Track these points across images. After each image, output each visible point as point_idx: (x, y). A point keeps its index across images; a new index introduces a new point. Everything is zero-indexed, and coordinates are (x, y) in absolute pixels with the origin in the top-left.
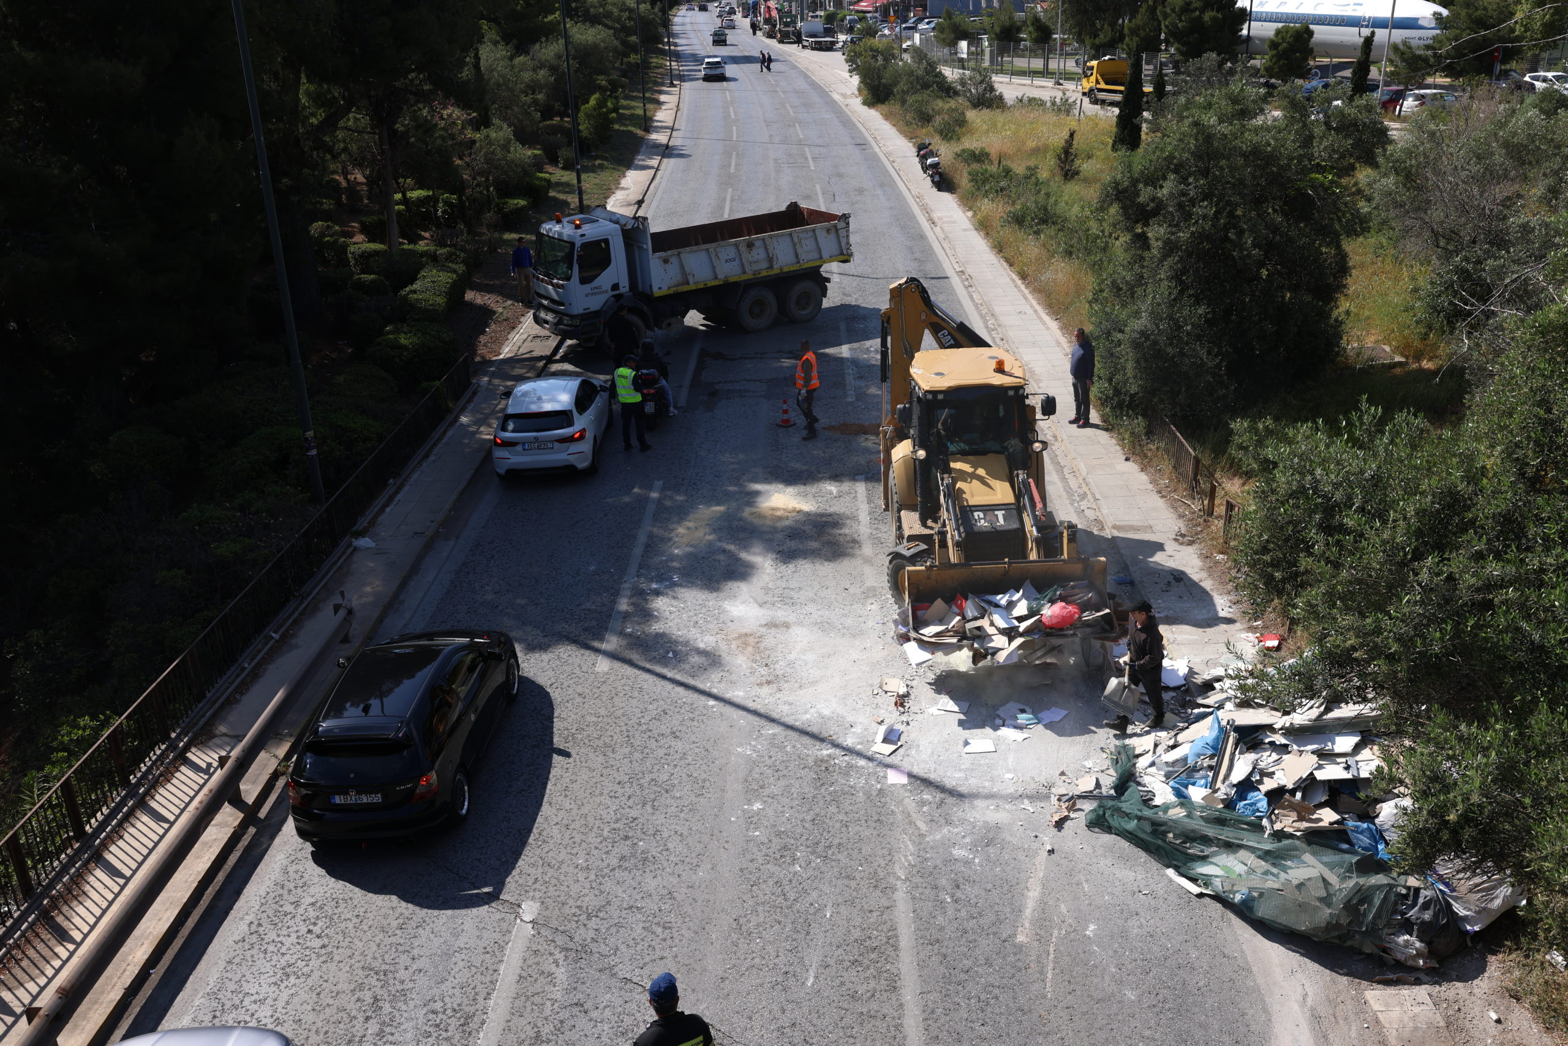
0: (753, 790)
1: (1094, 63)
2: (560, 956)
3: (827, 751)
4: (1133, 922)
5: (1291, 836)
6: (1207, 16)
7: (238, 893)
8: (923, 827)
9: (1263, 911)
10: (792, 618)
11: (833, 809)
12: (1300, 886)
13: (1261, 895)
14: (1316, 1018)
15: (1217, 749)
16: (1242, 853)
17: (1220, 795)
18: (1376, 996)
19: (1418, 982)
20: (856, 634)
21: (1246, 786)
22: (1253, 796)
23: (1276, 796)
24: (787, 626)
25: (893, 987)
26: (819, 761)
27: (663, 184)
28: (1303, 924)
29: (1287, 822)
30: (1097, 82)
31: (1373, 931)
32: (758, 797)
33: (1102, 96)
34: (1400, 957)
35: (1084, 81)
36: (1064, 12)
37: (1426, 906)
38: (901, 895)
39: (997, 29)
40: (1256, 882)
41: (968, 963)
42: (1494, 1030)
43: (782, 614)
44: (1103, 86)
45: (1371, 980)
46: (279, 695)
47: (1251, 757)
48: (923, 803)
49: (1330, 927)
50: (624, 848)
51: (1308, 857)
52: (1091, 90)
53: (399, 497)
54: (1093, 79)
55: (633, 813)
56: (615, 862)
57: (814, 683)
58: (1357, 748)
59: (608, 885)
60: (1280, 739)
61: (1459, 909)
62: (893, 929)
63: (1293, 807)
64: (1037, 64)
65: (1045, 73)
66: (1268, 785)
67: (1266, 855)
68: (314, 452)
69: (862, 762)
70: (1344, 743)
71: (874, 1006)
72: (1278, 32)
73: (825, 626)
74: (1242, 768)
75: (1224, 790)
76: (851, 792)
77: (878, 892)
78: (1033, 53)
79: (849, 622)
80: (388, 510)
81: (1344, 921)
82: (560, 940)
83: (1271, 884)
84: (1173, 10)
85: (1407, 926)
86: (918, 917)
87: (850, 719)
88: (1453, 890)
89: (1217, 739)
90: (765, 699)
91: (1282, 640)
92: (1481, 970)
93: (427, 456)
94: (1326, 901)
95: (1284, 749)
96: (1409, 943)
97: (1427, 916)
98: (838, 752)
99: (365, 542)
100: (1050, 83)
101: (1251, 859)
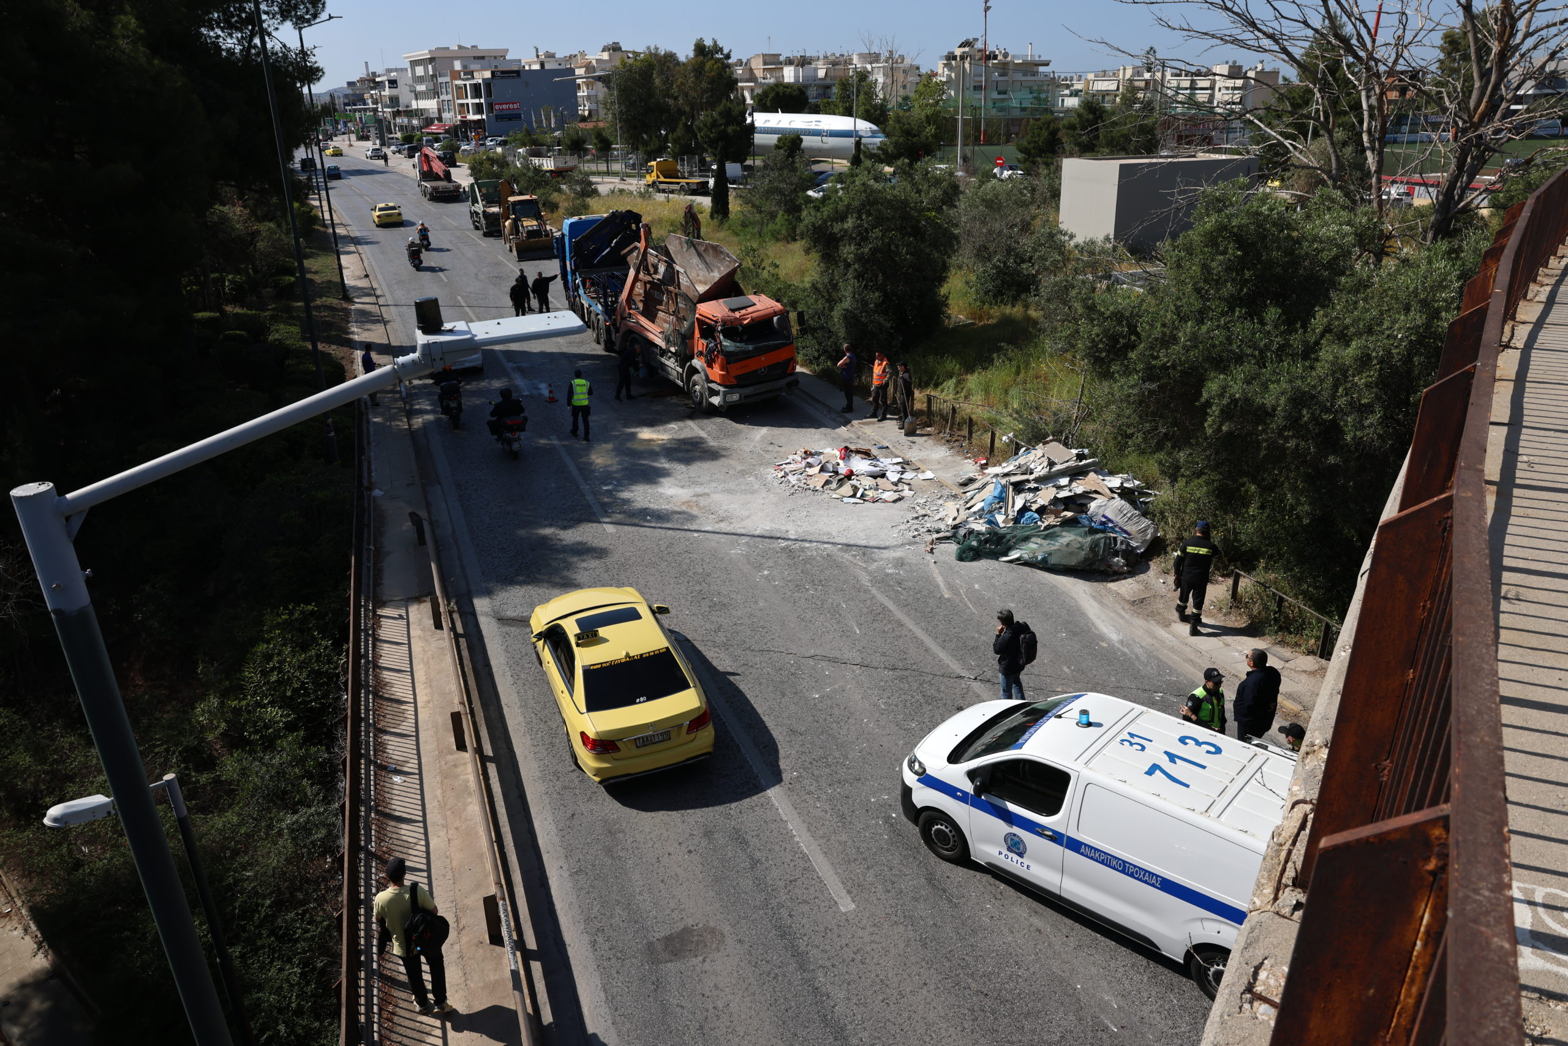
0: (760, 567)
1: (653, 163)
2: (717, 649)
3: (784, 544)
4: (993, 581)
5: (1055, 526)
6: (730, 129)
7: (488, 665)
8: (864, 565)
9: (1053, 560)
10: (706, 491)
11: (808, 566)
12: (1068, 545)
13: (1050, 554)
14: (1093, 597)
15: (1001, 499)
16: (1033, 539)
17: (1010, 517)
18: (1112, 586)
19: (1125, 578)
20: (753, 492)
21: (1025, 509)
22: (1028, 514)
23: (1042, 510)
24: (708, 494)
25: (901, 624)
26: (783, 549)
27: (374, 263)
28: (1073, 562)
29: (1051, 520)
30: (658, 177)
31: (1103, 559)
32: (764, 569)
33: (662, 186)
34: (1116, 568)
35: (648, 176)
36: (621, 128)
37: (1122, 543)
38: (874, 591)
39: (569, 143)
40: (1047, 549)
41: (929, 609)
42: (1163, 586)
43: (699, 490)
44: (662, 179)
45: (1107, 581)
46: (433, 566)
47: (1023, 495)
48: (855, 556)
49: (1086, 559)
50: (707, 602)
51: (1064, 534)
52: (654, 183)
53: (373, 467)
54: (654, 174)
55: (698, 588)
56: (707, 609)
57: (748, 517)
58: (1071, 482)
59: (714, 619)
60: (1033, 485)
61: (1134, 544)
62: (882, 604)
63: (1052, 512)
64: (603, 167)
65: (608, 173)
66: (1034, 507)
67: (1045, 537)
68: (333, 434)
69: (807, 545)
70: (1064, 481)
71: (898, 633)
72: (779, 140)
73: (729, 491)
74: (1019, 502)
75: (1012, 514)
76: (812, 558)
77: (862, 593)
78: (596, 159)
79: (743, 487)
80: (373, 474)
81: (1091, 556)
82: (709, 643)
83: (1053, 548)
84: (705, 125)
85: (1116, 554)
86: (890, 598)
87: (784, 528)
88: (1129, 534)
89: (1001, 492)
90: (724, 527)
91: (987, 459)
92: (1148, 568)
93: (369, 443)
94: (1081, 548)
95: (1037, 489)
96: (1119, 560)
97: (1124, 547)
98: (789, 543)
99: (377, 493)
100: (617, 180)
101: (1039, 541)
